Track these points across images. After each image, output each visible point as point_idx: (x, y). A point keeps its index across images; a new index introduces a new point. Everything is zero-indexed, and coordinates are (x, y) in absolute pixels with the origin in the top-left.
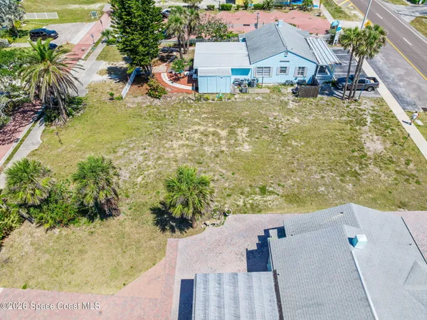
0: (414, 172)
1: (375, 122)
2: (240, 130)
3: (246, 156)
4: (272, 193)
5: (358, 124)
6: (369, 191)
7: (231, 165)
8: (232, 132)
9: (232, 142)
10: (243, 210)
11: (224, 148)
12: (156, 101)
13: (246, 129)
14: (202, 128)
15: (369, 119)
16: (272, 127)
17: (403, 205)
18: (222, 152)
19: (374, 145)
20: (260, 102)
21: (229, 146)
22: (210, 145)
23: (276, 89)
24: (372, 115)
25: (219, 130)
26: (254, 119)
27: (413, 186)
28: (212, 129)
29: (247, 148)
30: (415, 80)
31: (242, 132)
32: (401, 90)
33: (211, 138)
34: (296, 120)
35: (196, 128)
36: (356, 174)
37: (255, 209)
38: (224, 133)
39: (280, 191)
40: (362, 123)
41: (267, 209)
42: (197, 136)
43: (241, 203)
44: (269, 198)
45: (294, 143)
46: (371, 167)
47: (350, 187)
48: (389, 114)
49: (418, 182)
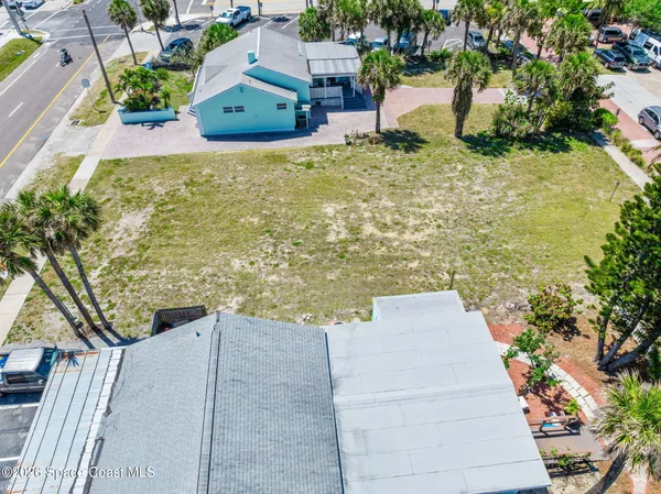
2: (343, 236)
3: (329, 199)
4: (301, 164)
7: (349, 186)
8: (354, 230)
9: (352, 216)
10: (330, 148)
11: (364, 205)
13: (331, 238)
14: (407, 236)
16: (286, 246)
18: (364, 201)
21: (355, 209)
22: (386, 208)
25: (379, 234)
26: (319, 262)
28: (391, 235)
29: (329, 209)
31: (337, 233)
33: (388, 220)
34: (236, 264)
35: (419, 237)
37: (320, 149)
38: (369, 229)
39: (289, 166)
41: (308, 149)
42: (412, 222)
43: (334, 152)
44: (303, 159)
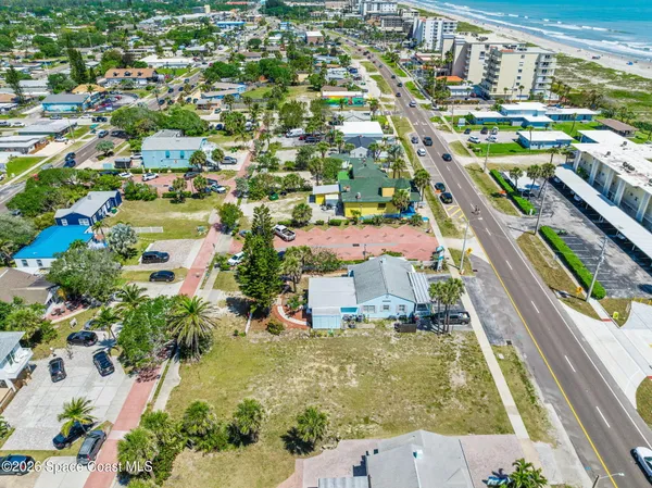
0: (487, 403)
1: (464, 356)
2: (348, 366)
3: (353, 391)
4: (373, 422)
5: (448, 359)
6: (448, 419)
7: (342, 399)
8: (342, 369)
9: (342, 378)
10: (350, 436)
11: (335, 384)
12: (276, 338)
13: (354, 365)
14: (317, 365)
15: (458, 354)
16: (375, 363)
17: (472, 431)
18: (334, 387)
19: (458, 379)
20: (366, 338)
21: (340, 381)
22: (324, 381)
23: (380, 324)
24: (462, 350)
25: (331, 367)
26: (360, 355)
27: (483, 415)
28: (325, 366)
29: (354, 383)
30: (507, 311)
31: (351, 368)
32: (492, 323)
33: (325, 374)
34: (397, 356)
35: (312, 364)
36: (439, 406)
37: (360, 435)
38: (335, 370)
39: (380, 420)
40: (451, 358)
41: (369, 435)
42: (313, 372)
43: (349, 431)
44: (371, 426)
45: (393, 379)
46: (452, 399)
47: (433, 416)
48: (477, 349)
49: (487, 412)
